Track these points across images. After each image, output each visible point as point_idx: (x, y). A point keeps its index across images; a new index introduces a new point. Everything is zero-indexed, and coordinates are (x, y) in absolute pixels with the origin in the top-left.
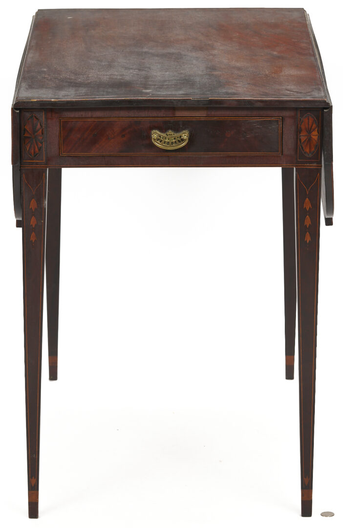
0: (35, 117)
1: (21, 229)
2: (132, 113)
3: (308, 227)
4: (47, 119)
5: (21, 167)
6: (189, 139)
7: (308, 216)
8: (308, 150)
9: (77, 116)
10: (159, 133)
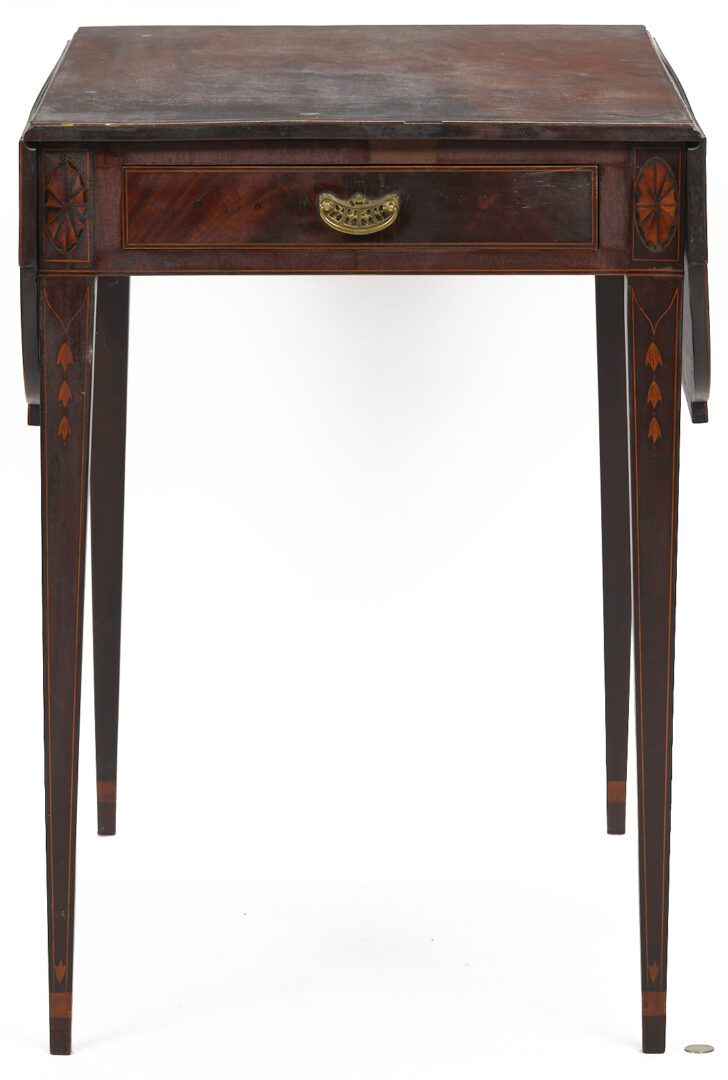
0: (70, 163)
1: (37, 429)
2: (276, 156)
3: (654, 406)
4: (95, 167)
5: (38, 273)
6: (401, 213)
7: (654, 383)
8: (653, 238)
9: (159, 163)
10: (336, 200)
